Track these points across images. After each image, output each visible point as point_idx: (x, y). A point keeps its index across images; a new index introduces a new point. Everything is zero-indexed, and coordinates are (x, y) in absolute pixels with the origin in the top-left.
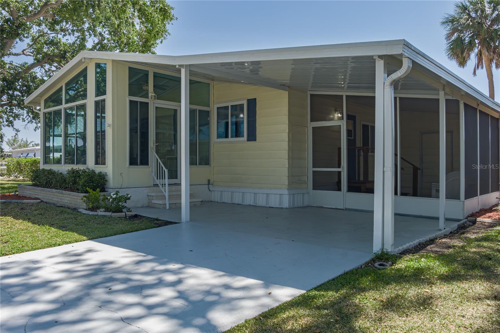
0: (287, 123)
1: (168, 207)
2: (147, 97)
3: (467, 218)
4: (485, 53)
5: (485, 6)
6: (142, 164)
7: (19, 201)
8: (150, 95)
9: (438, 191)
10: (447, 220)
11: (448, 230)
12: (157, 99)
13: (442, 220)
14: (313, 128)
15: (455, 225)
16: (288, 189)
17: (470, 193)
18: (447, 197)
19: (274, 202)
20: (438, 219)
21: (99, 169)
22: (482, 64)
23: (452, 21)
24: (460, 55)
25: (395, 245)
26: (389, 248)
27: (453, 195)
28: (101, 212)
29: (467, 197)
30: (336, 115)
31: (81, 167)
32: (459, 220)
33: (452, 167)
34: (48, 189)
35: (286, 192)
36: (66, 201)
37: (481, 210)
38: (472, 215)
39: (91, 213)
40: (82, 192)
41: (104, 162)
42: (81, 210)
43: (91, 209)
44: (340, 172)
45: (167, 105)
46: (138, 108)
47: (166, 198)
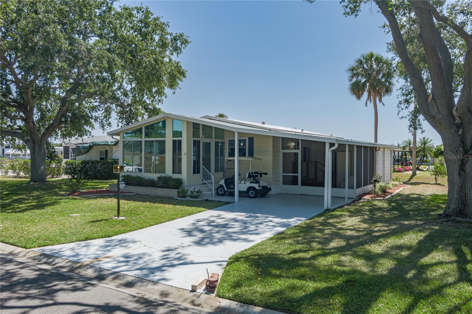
0: (272, 151)
1: (213, 196)
2: (199, 137)
3: (357, 197)
4: (372, 92)
5: (373, 64)
6: (197, 173)
7: (123, 194)
8: (201, 136)
9: (345, 185)
10: (349, 198)
11: (349, 202)
12: (205, 138)
13: (346, 198)
14: (283, 153)
15: (352, 200)
16: (273, 185)
17: (359, 186)
18: (349, 188)
20: (344, 198)
21: (176, 176)
22: (371, 100)
23: (352, 70)
24: (357, 93)
25: (332, 206)
26: (330, 207)
27: (351, 187)
28: (188, 198)
29: (357, 187)
30: (292, 144)
31: (163, 175)
32: (353, 198)
33: (351, 174)
34: (143, 187)
36: (159, 193)
37: (363, 194)
38: (359, 196)
39: (184, 199)
40: (173, 189)
41: (180, 173)
42: (176, 198)
43: (182, 197)
44: (298, 176)
45: (207, 140)
46: (196, 144)
47: (212, 190)
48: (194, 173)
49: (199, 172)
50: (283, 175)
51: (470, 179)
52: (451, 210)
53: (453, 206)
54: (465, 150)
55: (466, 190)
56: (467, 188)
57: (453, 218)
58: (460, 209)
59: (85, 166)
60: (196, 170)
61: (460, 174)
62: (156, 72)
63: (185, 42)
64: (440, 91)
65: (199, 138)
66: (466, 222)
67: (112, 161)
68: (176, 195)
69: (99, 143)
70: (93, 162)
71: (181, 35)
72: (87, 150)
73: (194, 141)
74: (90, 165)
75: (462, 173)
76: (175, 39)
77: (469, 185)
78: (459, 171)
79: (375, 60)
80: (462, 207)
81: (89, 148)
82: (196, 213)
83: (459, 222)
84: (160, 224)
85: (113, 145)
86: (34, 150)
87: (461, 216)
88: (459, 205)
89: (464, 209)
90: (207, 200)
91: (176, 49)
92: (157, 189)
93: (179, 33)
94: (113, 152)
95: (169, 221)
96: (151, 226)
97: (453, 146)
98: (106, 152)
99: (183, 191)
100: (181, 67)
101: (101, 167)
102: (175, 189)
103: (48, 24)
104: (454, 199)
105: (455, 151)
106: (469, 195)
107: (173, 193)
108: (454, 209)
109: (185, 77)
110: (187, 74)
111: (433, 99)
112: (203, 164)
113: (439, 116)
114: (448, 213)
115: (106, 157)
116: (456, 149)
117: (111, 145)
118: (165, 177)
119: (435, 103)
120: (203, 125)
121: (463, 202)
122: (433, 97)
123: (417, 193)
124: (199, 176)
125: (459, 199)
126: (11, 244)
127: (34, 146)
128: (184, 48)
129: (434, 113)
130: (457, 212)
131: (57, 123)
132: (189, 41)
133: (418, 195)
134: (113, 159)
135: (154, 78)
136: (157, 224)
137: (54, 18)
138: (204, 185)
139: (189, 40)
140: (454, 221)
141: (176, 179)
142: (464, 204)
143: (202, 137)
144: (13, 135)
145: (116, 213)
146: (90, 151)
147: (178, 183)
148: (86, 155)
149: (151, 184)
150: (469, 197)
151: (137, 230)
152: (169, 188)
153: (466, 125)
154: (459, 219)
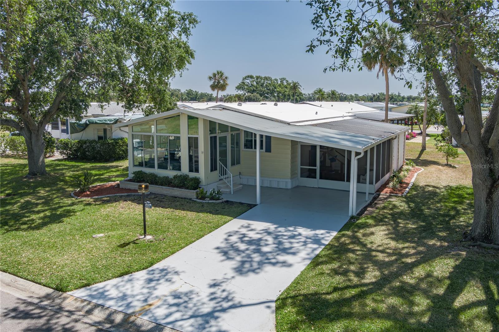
1: (232, 193)
3: (376, 193)
4: (384, 63)
5: (386, 35)
6: (214, 170)
8: (217, 131)
11: (369, 201)
12: (221, 133)
13: (367, 194)
15: (372, 198)
16: (291, 179)
17: (377, 180)
19: (282, 186)
21: (193, 175)
25: (356, 213)
27: (371, 182)
28: (207, 200)
29: (376, 182)
31: (179, 173)
32: (372, 194)
34: (158, 186)
35: (290, 180)
37: (381, 187)
38: (378, 191)
39: (204, 201)
40: (191, 190)
41: (197, 171)
42: (195, 200)
43: (200, 199)
44: (316, 169)
45: (223, 135)
46: (213, 140)
47: (231, 188)
48: (212, 170)
49: (216, 169)
50: (301, 168)
51: (497, 207)
52: (477, 234)
53: (478, 230)
54: (493, 179)
55: (493, 217)
56: (493, 215)
57: (479, 243)
58: (486, 234)
59: (82, 146)
60: (213, 168)
61: (487, 201)
62: (166, 61)
63: (194, 21)
64: (473, 122)
65: (216, 133)
66: (491, 248)
67: (112, 141)
68: (195, 197)
69: (96, 121)
70: (91, 142)
71: (190, 15)
72: (82, 128)
73: (211, 138)
74: (88, 145)
75: (489, 200)
76: (183, 19)
77: (495, 213)
78: (486, 198)
79: (389, 31)
80: (488, 233)
81: (85, 125)
82: (222, 225)
83: (485, 248)
84: (191, 245)
85: (113, 124)
86: (31, 139)
87: (486, 242)
88: (485, 231)
89: (490, 234)
90: (227, 201)
91: (185, 30)
92: (173, 189)
93: (188, 13)
94: (113, 131)
95: (198, 239)
96: (182, 248)
97: (482, 175)
98: (105, 130)
99: (202, 193)
100: (189, 47)
101: (100, 148)
102: (193, 189)
103: (50, 22)
104: (480, 224)
105: (484, 179)
106: (495, 222)
107: (192, 194)
108: (479, 233)
109: (194, 58)
110: (195, 55)
111: (466, 130)
112: (220, 160)
113: (471, 146)
114: (474, 237)
115: (106, 137)
116: (485, 178)
117: (111, 124)
118: (181, 176)
119: (468, 133)
120: (219, 123)
121: (489, 228)
122: (466, 128)
123: (433, 184)
124: (216, 173)
125: (485, 225)
126: (44, 285)
127: (31, 136)
128: (192, 28)
129: (466, 143)
130: (483, 237)
131: (55, 111)
132: (198, 21)
133: (434, 187)
134: (114, 139)
135: (164, 67)
136: (187, 245)
137: (57, 15)
138: (221, 182)
139: (198, 19)
140: (479, 246)
141: (194, 178)
142: (490, 231)
143: (219, 132)
144: (5, 124)
145: (140, 230)
146: (87, 129)
147: (195, 184)
148: (82, 132)
149: (167, 182)
150: (495, 224)
151: (170, 255)
152: (187, 188)
153: (496, 155)
154: (485, 245)
